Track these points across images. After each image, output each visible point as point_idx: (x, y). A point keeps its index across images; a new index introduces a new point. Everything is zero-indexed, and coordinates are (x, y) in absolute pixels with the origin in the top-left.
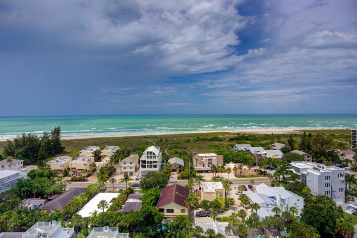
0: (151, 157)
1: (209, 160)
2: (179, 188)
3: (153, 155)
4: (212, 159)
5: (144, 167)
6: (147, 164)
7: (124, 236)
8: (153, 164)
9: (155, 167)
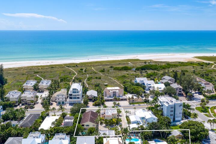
0: (75, 92)
1: (114, 92)
2: (93, 113)
3: (77, 91)
4: (116, 92)
5: (71, 98)
6: (73, 96)
7: (67, 136)
8: (77, 96)
9: (78, 98)
